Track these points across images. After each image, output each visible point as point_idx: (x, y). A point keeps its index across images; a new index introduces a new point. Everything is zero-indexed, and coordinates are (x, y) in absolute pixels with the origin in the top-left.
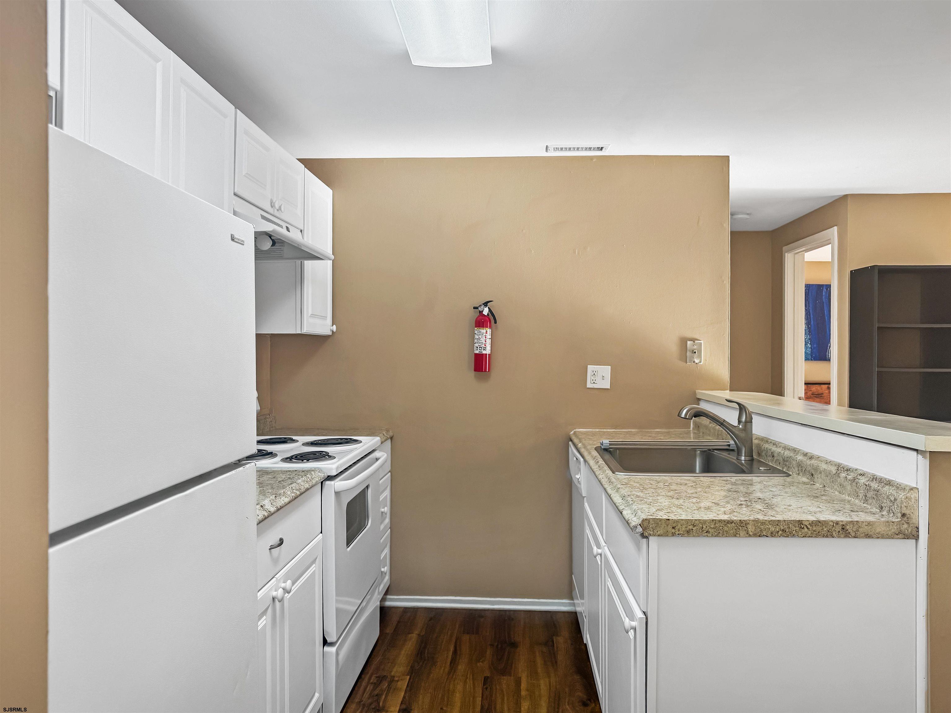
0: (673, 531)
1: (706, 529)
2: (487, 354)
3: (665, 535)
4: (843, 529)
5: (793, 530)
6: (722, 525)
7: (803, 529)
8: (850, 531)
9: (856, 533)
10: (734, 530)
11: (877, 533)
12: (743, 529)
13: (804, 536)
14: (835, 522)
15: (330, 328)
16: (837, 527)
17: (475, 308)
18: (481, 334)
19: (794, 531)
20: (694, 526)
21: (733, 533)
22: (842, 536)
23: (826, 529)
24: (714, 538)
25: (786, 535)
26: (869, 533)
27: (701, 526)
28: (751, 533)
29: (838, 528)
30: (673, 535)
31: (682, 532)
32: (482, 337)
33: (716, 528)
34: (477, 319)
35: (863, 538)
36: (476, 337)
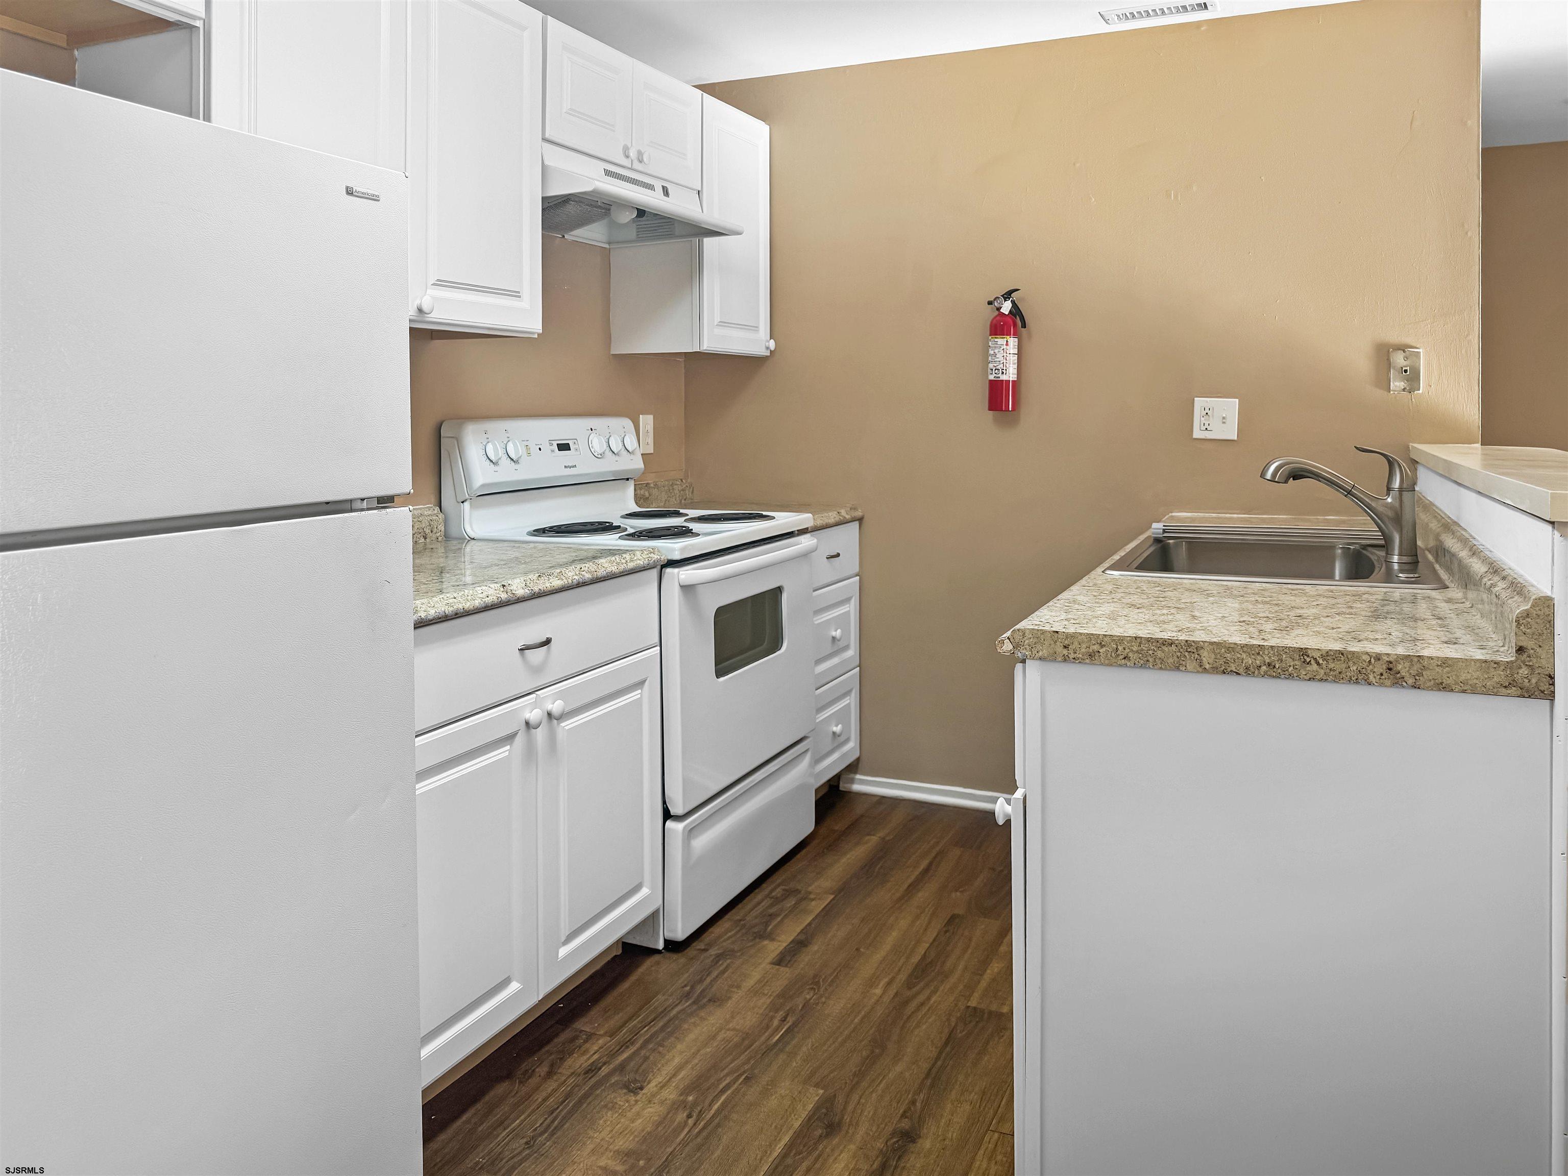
0: (1065, 652)
1: (1123, 653)
2: (1009, 381)
3: (1051, 658)
4: (1390, 669)
5: (1288, 665)
6: (1152, 648)
7: (1308, 664)
8: (1403, 674)
9: (1416, 679)
10: (1175, 658)
11: (1461, 682)
12: (1192, 658)
13: (1310, 679)
14: (1374, 655)
15: (765, 344)
16: (1378, 664)
17: (990, 303)
18: (997, 346)
19: (1292, 668)
20: (1102, 646)
21: (1174, 662)
22: (1388, 682)
23: (1355, 668)
24: (1138, 670)
25: (1274, 674)
26: (1444, 681)
27: (1115, 646)
28: (1208, 665)
29: (1380, 668)
30: (1065, 659)
31: (1081, 656)
32: (999, 352)
33: (1142, 652)
34: (992, 323)
35: (1432, 690)
36: (991, 352)
